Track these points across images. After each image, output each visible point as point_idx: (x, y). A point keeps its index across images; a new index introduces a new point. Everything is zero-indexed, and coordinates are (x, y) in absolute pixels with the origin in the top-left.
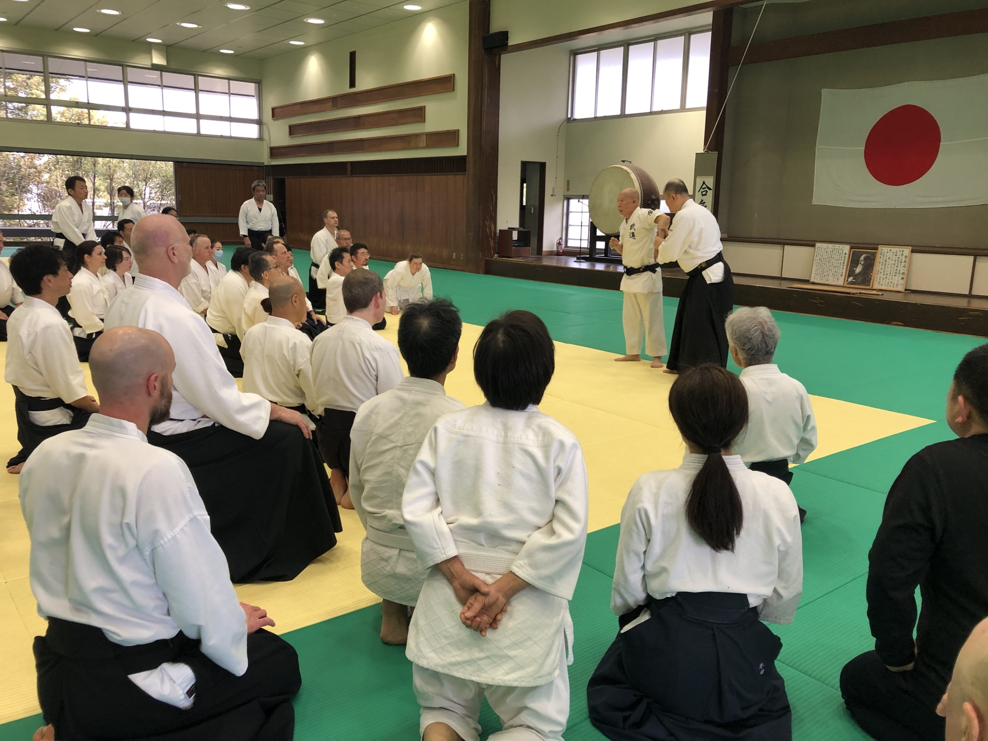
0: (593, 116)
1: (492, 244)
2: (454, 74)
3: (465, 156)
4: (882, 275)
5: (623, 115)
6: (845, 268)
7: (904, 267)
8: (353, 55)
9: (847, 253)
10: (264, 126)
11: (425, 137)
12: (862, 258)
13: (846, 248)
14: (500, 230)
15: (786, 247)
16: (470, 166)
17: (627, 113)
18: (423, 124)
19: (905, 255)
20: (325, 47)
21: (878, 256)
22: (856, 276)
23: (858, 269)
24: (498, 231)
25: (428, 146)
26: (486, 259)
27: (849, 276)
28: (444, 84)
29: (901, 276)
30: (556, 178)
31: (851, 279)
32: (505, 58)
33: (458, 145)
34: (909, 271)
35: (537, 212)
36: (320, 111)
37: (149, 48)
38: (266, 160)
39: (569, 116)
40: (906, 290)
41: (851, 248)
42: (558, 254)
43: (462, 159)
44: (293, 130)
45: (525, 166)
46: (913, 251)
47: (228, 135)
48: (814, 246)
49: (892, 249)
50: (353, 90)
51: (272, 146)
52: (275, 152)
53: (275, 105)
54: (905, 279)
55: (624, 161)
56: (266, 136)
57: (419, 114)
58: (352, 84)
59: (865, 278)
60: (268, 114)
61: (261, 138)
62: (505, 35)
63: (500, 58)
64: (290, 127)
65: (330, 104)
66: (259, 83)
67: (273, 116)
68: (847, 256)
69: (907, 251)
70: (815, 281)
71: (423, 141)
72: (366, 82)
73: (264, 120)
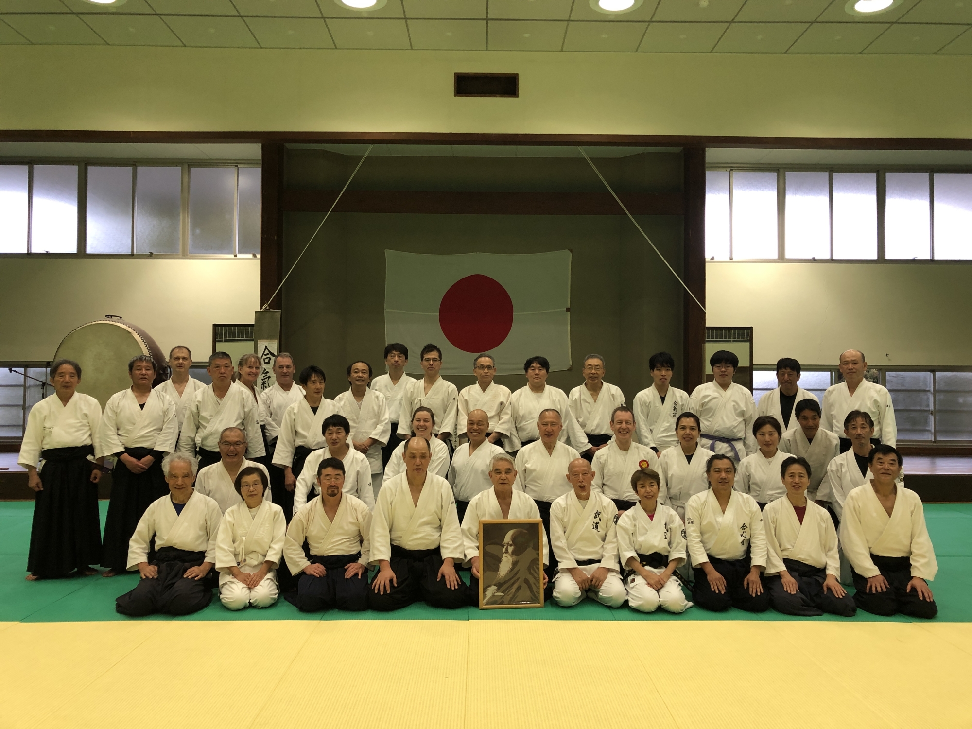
5: (82, 255)
55: (111, 317)
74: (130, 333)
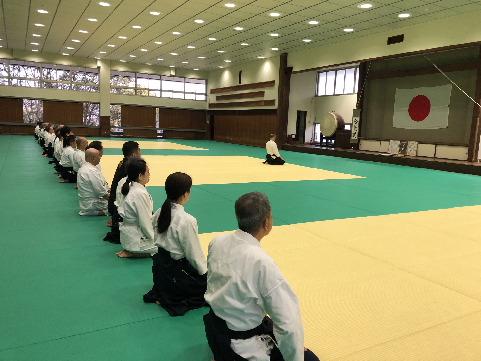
0: (324, 95)
1: (285, 139)
2: (274, 81)
3: (277, 109)
4: (409, 151)
5: (334, 95)
6: (399, 148)
7: (416, 148)
8: (240, 72)
9: (399, 143)
10: (208, 96)
11: (264, 102)
12: (404, 145)
13: (399, 142)
14: (288, 135)
15: (381, 141)
16: (278, 112)
17: (336, 94)
18: (263, 97)
19: (416, 144)
20: (231, 68)
21: (408, 144)
22: (402, 151)
23: (403, 149)
24: (287, 135)
25: (265, 105)
26: (283, 145)
27: (400, 151)
28: (270, 84)
29: (415, 151)
30: (311, 116)
31: (400, 152)
32: (292, 76)
33: (275, 105)
34: (417, 150)
35: (303, 128)
36: (228, 92)
37: (170, 69)
38: (207, 108)
39: (316, 95)
40: (416, 156)
41: (400, 142)
42: (310, 144)
43: (276, 109)
44: (218, 98)
45: (299, 113)
46: (418, 143)
47: (194, 99)
48: (389, 141)
49: (412, 142)
50: (240, 84)
51: (210, 103)
52: (211, 106)
53: (212, 88)
54: (416, 152)
55: (332, 111)
56: (208, 100)
57: (262, 94)
58: (240, 82)
59: (404, 152)
60: (209, 91)
61: (206, 100)
62: (291, 68)
63: (290, 75)
64: (217, 97)
65: (232, 89)
66: (206, 80)
67: (211, 93)
68: (399, 144)
69: (417, 143)
70: (389, 153)
71: (263, 104)
72: (245, 82)
73: (208, 94)
74: (333, 115)
